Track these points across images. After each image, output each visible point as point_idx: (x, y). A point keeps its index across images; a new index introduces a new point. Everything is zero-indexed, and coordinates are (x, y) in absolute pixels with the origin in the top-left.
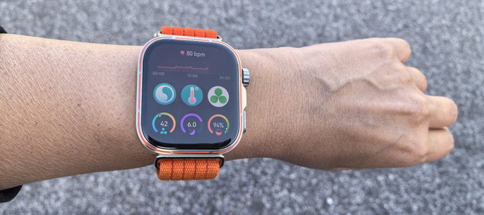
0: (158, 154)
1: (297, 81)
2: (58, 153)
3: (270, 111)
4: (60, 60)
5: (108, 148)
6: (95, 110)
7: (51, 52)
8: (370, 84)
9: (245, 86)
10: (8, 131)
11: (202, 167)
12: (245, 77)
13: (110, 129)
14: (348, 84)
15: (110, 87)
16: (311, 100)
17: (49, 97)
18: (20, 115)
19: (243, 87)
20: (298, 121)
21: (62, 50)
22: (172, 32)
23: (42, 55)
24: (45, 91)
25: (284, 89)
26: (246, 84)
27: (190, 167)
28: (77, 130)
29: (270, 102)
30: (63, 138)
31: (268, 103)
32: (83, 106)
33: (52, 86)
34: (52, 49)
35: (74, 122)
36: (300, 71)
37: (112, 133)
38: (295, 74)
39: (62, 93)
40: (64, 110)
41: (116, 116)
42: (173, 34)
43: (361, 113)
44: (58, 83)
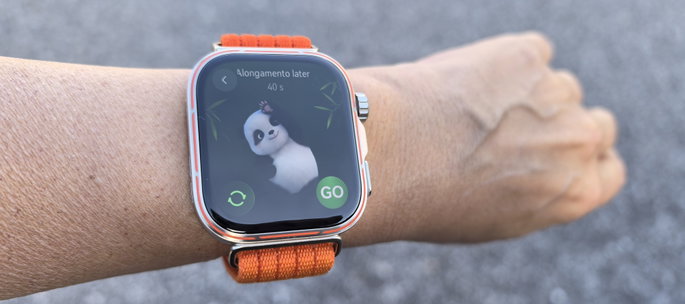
0: (234, 244)
2: (56, 257)
3: (401, 173)
4: (54, 100)
5: (140, 246)
6: (119, 184)
7: (38, 86)
9: (362, 121)
11: (307, 259)
12: (361, 105)
13: (144, 215)
15: (144, 144)
17: (40, 166)
19: (359, 122)
21: (58, 84)
22: (239, 43)
23: (23, 93)
24: (33, 155)
26: (364, 117)
27: (288, 261)
28: (90, 218)
29: (400, 160)
30: (66, 232)
31: (397, 161)
32: (99, 180)
33: (43, 146)
34: (39, 80)
35: (84, 206)
36: (440, 102)
37: (148, 221)
38: (433, 109)
39: (62, 157)
40: (65, 187)
41: (153, 194)
42: (241, 45)
44: (54, 141)
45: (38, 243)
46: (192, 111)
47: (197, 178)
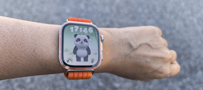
0: (68, 70)
1: (120, 44)
2: (24, 69)
4: (26, 31)
5: (44, 68)
6: (41, 53)
7: (23, 27)
8: (149, 45)
9: (102, 42)
10: (3, 60)
11: (85, 75)
12: (102, 38)
13: (46, 61)
14: (140, 45)
15: (48, 44)
16: (125, 51)
17: (22, 47)
18: (9, 54)
19: (101, 42)
20: (120, 59)
21: (27, 27)
23: (19, 29)
24: (20, 44)
25: (115, 46)
26: (102, 41)
27: (81, 75)
28: (33, 61)
30: (27, 63)
32: (36, 51)
33: (23, 42)
35: (32, 58)
36: (122, 39)
39: (27, 45)
40: (27, 52)
41: (49, 56)
42: (74, 21)
43: (145, 56)
44: (26, 41)
45: (20, 66)
46: (60, 36)
47: (60, 53)
